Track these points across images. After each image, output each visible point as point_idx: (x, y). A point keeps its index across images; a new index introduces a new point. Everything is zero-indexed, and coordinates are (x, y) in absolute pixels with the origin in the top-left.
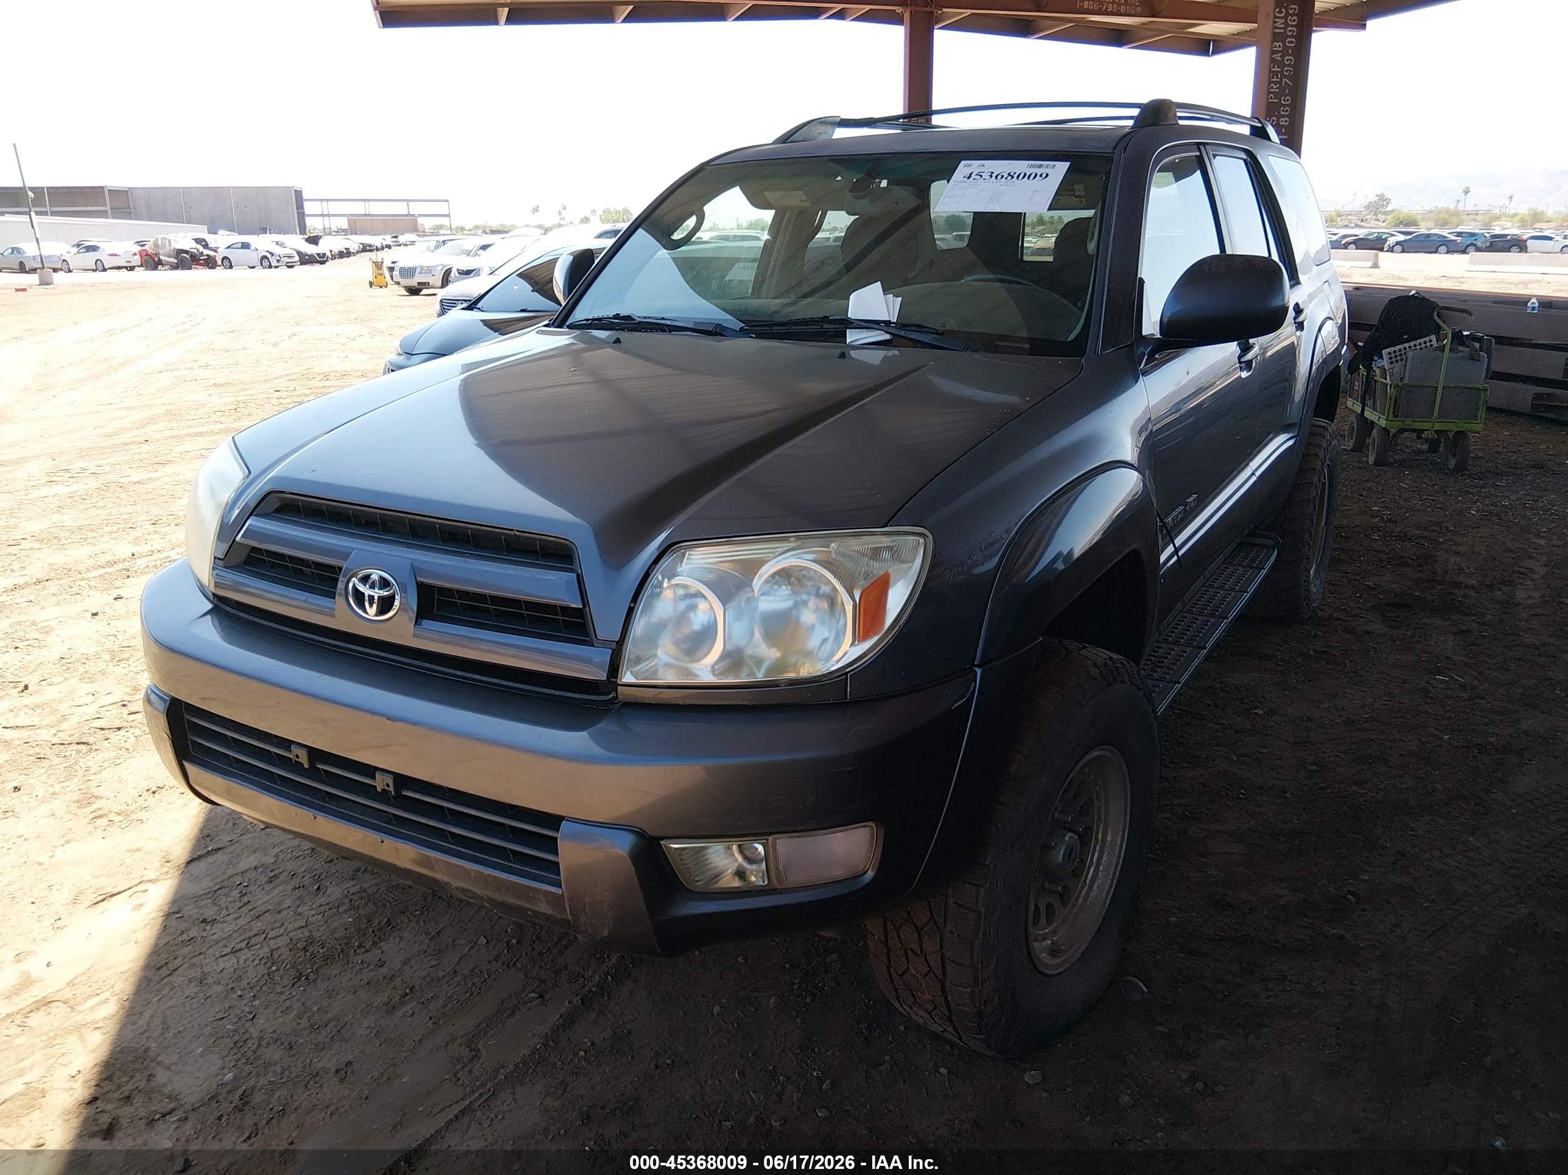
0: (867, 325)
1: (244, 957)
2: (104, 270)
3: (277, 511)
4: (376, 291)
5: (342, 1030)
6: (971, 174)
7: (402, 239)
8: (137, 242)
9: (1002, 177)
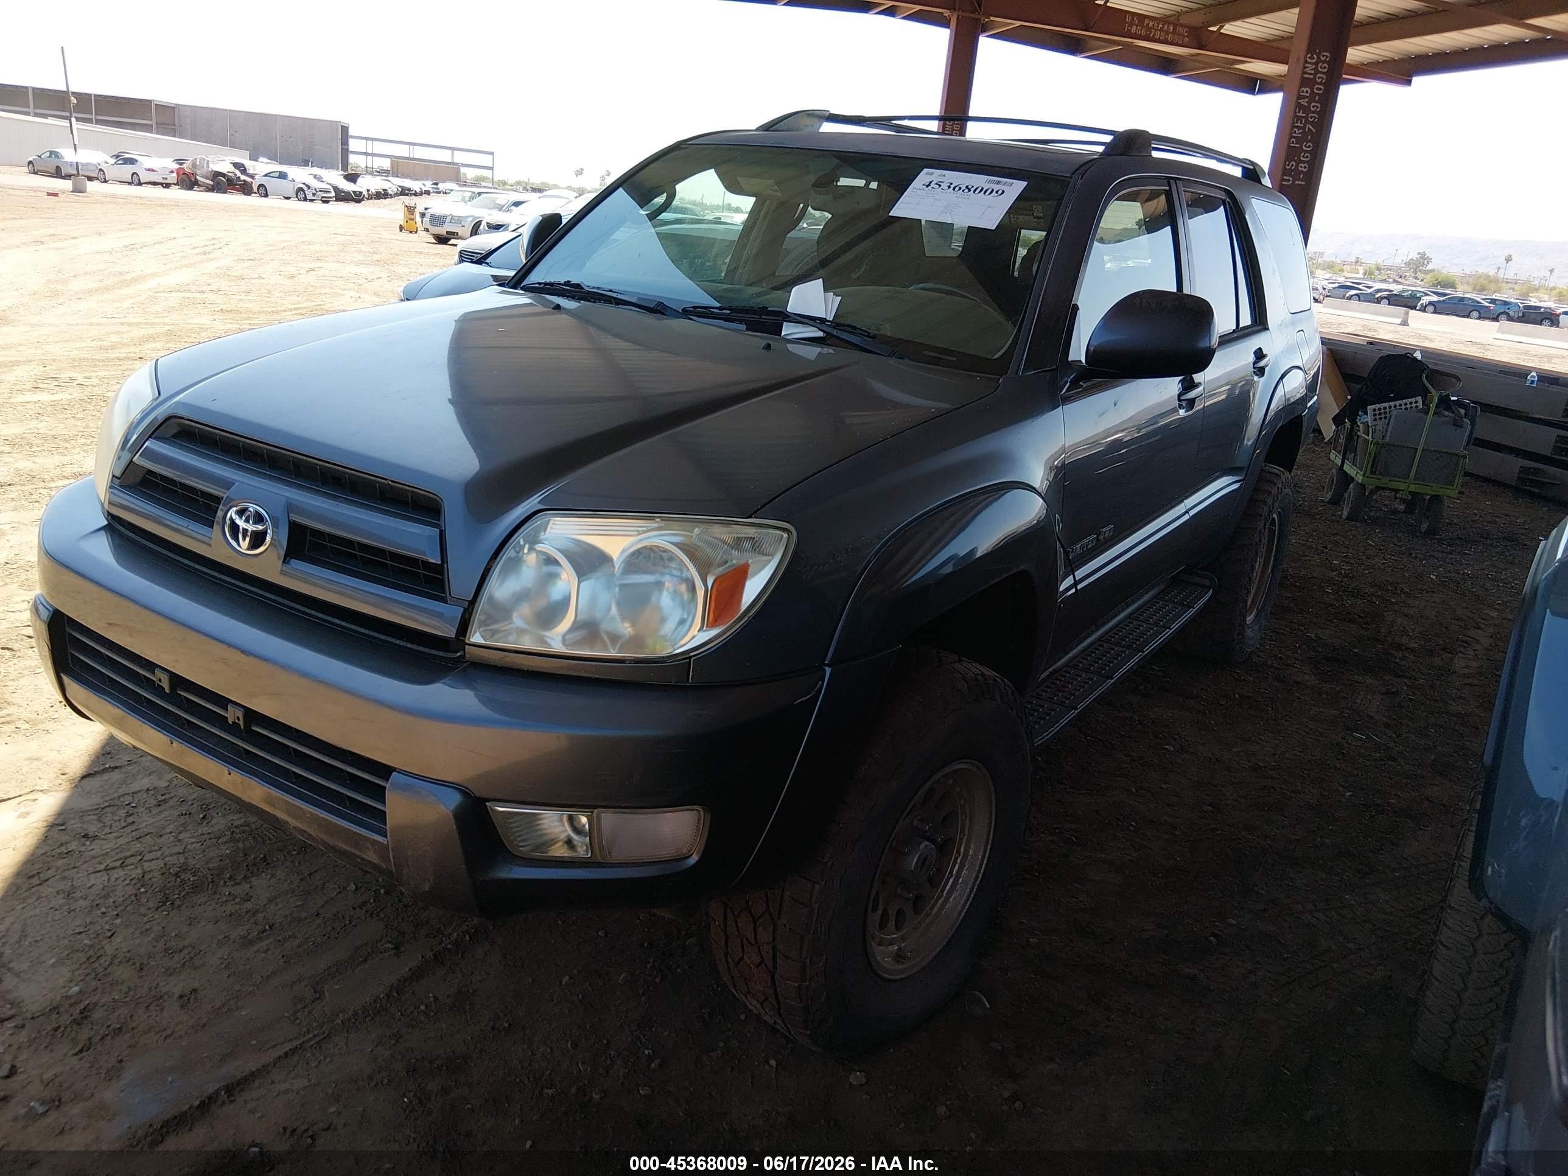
0: (802, 320)
1: (116, 876)
2: (140, 184)
3: (174, 436)
4: (405, 235)
5: (195, 958)
6: (931, 182)
7: (442, 186)
8: (176, 160)
9: (960, 188)
